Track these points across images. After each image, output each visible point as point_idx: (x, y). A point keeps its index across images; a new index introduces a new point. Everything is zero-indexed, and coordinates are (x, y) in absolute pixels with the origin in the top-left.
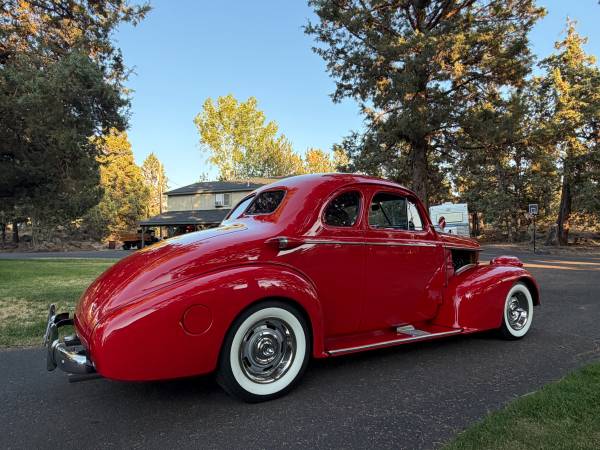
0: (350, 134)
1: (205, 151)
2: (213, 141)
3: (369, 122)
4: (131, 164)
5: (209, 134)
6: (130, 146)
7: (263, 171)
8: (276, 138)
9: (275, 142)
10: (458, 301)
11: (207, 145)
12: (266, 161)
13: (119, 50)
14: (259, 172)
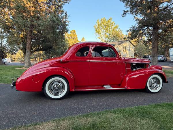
0: (132, 27)
1: (97, 35)
2: (99, 32)
3: (138, 22)
4: (77, 41)
5: (98, 30)
6: (77, 36)
7: (113, 40)
8: (117, 30)
9: (117, 31)
10: (127, 79)
11: (97, 34)
12: (114, 37)
13: (66, 11)
14: (112, 40)
